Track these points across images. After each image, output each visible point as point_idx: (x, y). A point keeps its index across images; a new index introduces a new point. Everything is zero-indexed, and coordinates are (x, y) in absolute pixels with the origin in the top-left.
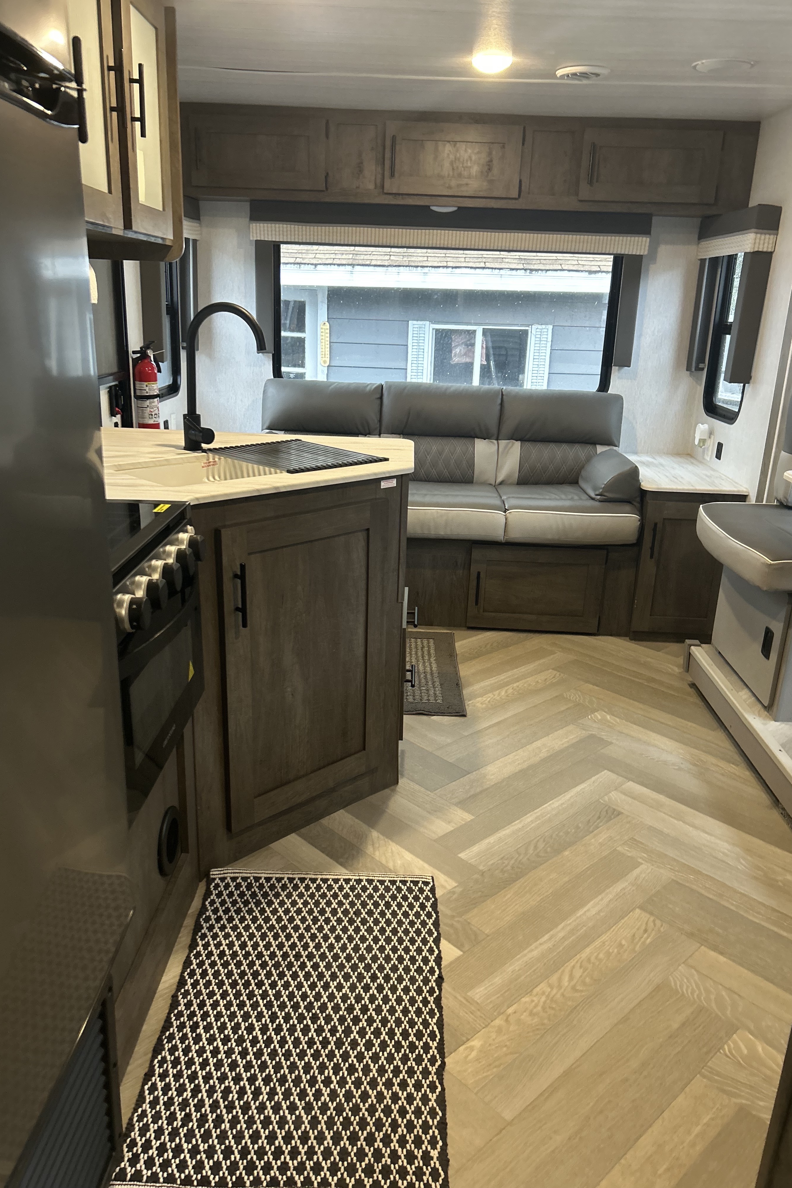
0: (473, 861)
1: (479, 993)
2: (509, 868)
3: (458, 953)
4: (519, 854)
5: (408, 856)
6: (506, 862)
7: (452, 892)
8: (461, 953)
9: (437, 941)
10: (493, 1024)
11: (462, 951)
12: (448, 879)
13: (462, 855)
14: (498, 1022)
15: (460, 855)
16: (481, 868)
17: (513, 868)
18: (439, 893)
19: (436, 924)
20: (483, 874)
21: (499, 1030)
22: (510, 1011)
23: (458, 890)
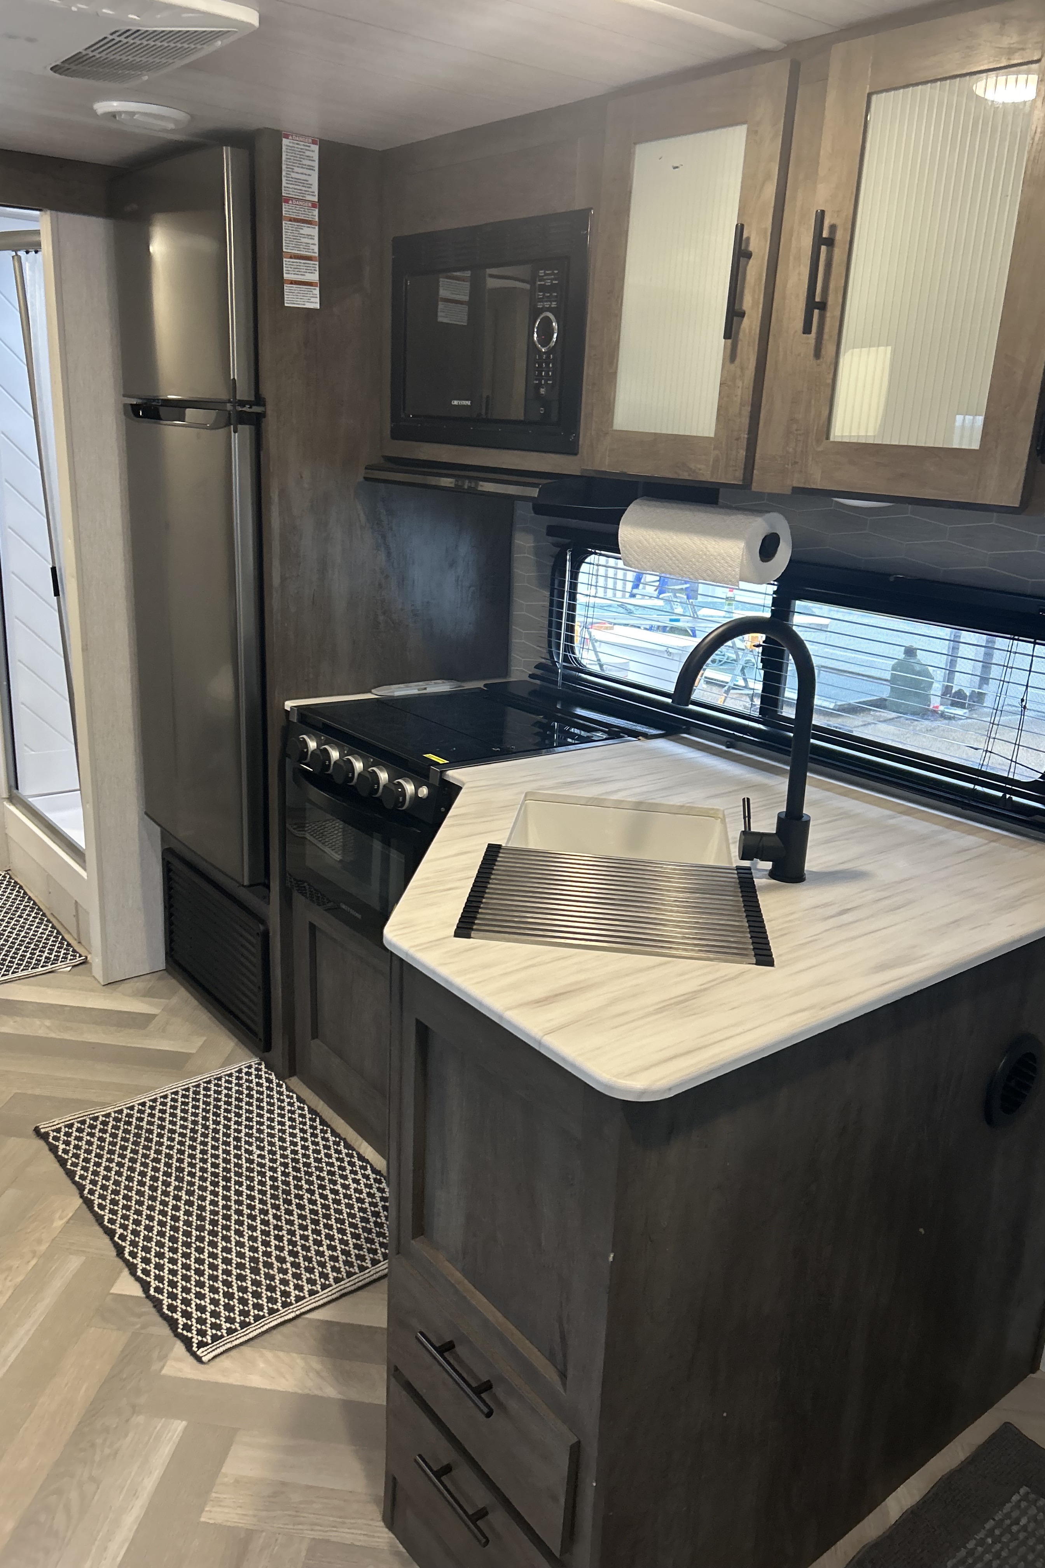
0: (160, 1423)
1: (74, 1263)
2: (99, 1441)
3: (115, 1290)
4: (92, 1479)
5: (256, 1381)
6: (107, 1451)
7: (163, 1358)
8: (112, 1291)
9: (145, 1286)
10: (48, 1245)
11: (112, 1294)
12: (179, 1375)
13: (179, 1426)
14: (43, 1247)
15: (184, 1423)
16: (140, 1419)
17: (93, 1445)
18: (179, 1348)
19: (157, 1304)
20: (135, 1409)
21: (39, 1241)
22: (33, 1262)
23: (155, 1367)
